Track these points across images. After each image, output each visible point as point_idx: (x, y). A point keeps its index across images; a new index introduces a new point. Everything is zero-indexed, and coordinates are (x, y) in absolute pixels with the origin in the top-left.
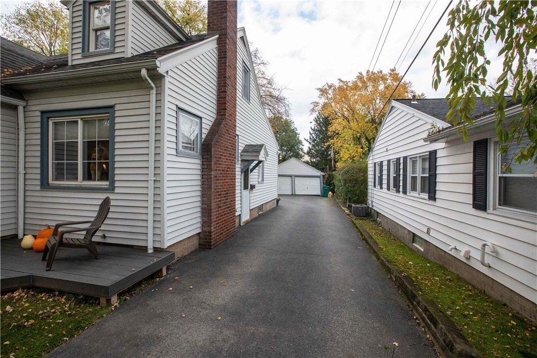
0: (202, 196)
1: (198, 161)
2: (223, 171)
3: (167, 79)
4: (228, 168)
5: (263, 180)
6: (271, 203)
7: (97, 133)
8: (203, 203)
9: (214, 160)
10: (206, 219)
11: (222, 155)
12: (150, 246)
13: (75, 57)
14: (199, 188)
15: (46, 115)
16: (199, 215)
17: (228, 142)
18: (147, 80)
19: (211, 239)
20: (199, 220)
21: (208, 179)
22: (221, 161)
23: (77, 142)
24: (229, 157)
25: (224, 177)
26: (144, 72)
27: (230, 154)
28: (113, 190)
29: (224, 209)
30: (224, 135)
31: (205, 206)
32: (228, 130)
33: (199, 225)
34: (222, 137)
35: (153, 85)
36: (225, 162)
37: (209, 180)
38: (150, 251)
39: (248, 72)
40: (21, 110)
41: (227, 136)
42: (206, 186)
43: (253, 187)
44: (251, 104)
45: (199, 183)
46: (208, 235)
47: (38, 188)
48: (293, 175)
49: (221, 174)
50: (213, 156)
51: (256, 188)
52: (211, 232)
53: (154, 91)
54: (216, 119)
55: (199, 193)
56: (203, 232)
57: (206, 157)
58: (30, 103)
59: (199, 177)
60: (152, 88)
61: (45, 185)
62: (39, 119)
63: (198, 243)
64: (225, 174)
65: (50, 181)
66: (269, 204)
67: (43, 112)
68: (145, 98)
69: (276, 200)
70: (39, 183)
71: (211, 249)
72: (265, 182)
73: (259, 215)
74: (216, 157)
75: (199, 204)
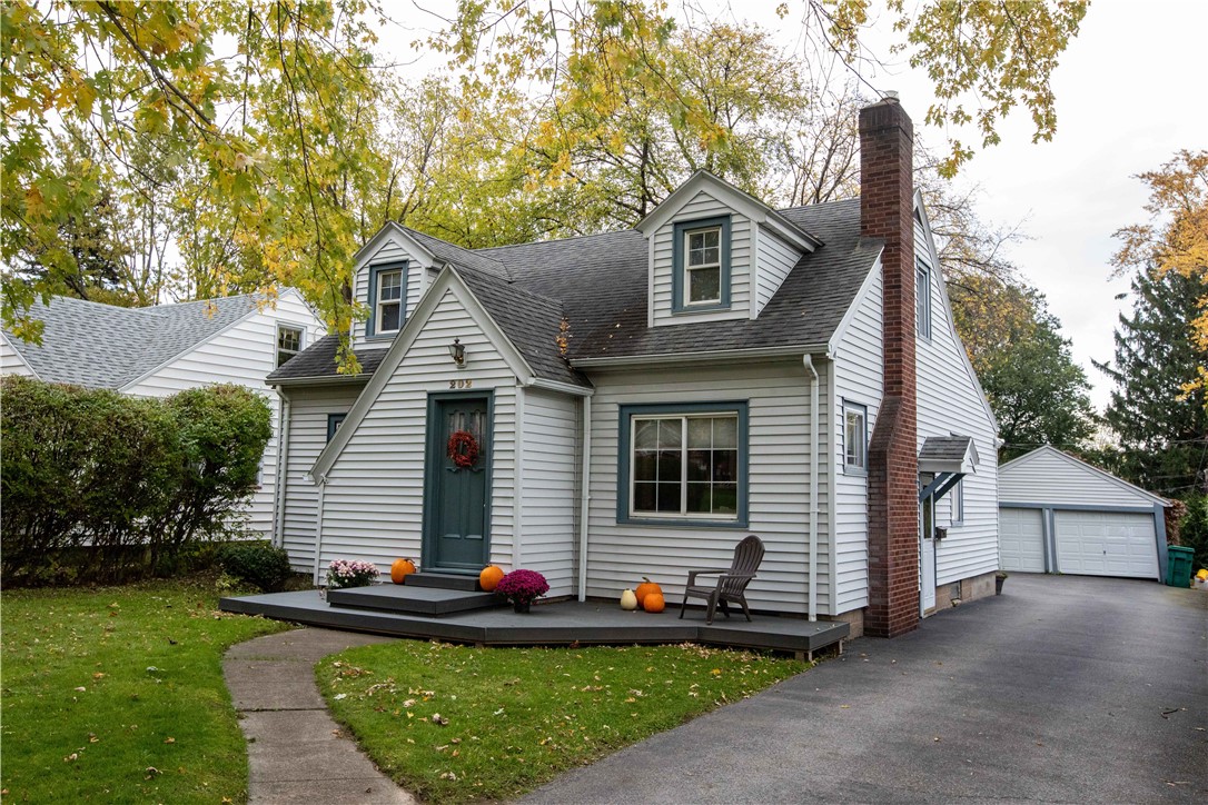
0: (870, 542)
1: (863, 482)
2: (901, 497)
3: (837, 362)
4: (907, 492)
5: (960, 518)
6: (982, 583)
7: (714, 438)
8: (871, 554)
9: (889, 478)
10: (876, 583)
11: (898, 469)
12: (813, 612)
14: (864, 528)
15: (626, 409)
16: (864, 575)
17: (905, 443)
18: (810, 369)
19: (887, 620)
20: (864, 584)
21: (880, 512)
22: (899, 480)
23: (680, 452)
24: (908, 470)
25: (901, 508)
26: (807, 359)
27: (909, 465)
28: (747, 526)
29: (903, 569)
30: (900, 431)
31: (876, 560)
32: (905, 421)
33: (865, 594)
34: (898, 436)
35: (816, 374)
36: (903, 481)
37: (883, 514)
38: (813, 619)
39: (925, 273)
40: (587, 401)
41: (905, 432)
42: (877, 525)
43: (940, 534)
44: (933, 344)
45: (864, 519)
46: (881, 613)
47: (614, 523)
48: (1048, 507)
49: (898, 503)
50: (888, 472)
51: (948, 538)
52: (887, 607)
53: (817, 383)
54: (884, 403)
55: (864, 537)
56: (872, 606)
57: (875, 474)
58: (600, 390)
59: (863, 510)
60: (815, 378)
61: (622, 518)
62: (616, 416)
63: (862, 626)
64: (903, 503)
65: (632, 513)
66: (975, 585)
67: (622, 406)
68: (803, 390)
69: (994, 578)
70: (614, 514)
71: (887, 637)
72: (965, 523)
73: (954, 606)
74: (891, 474)
75: (864, 556)
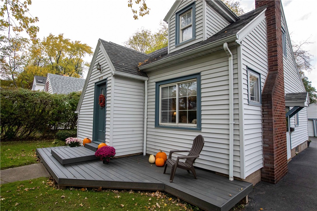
0: (264, 137)
1: (259, 109)
2: (279, 116)
3: (242, 47)
4: (282, 114)
5: (298, 124)
6: (304, 145)
7: (188, 92)
8: (264, 142)
9: (273, 107)
10: (267, 157)
11: (277, 103)
12: (231, 175)
13: (171, 48)
14: (260, 131)
16: (261, 153)
17: (280, 92)
18: (227, 50)
19: (274, 175)
20: (261, 157)
21: (269, 123)
22: (278, 108)
23: (176, 98)
24: (281, 104)
25: (279, 121)
26: (225, 45)
27: (282, 102)
28: (201, 130)
30: (278, 86)
31: (267, 146)
32: (279, 82)
33: (262, 162)
34: (277, 88)
35: (231, 53)
36: (279, 109)
37: (271, 124)
38: (231, 179)
40: (146, 82)
41: (280, 87)
42: (267, 129)
43: (292, 130)
44: (287, 59)
45: (260, 126)
46: (270, 171)
47: (154, 127)
48: (315, 119)
49: (278, 119)
50: (273, 104)
51: (295, 131)
52: (273, 169)
53: (232, 58)
55: (260, 135)
56: (265, 167)
57: (266, 105)
58: (151, 78)
59: (260, 122)
60: (230, 56)
61: (157, 125)
62: (155, 87)
63: (260, 177)
64: (280, 119)
65: (160, 123)
66: (302, 145)
67: (157, 83)
68: (225, 64)
69: (307, 142)
70: (154, 123)
71: (274, 184)
72: (299, 125)
73: (297, 155)
74: (274, 105)
75: (261, 144)
